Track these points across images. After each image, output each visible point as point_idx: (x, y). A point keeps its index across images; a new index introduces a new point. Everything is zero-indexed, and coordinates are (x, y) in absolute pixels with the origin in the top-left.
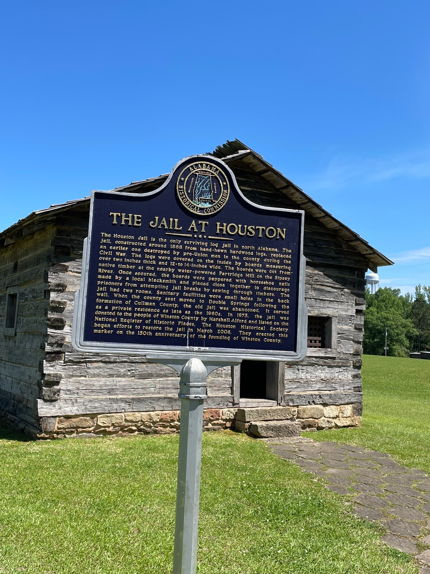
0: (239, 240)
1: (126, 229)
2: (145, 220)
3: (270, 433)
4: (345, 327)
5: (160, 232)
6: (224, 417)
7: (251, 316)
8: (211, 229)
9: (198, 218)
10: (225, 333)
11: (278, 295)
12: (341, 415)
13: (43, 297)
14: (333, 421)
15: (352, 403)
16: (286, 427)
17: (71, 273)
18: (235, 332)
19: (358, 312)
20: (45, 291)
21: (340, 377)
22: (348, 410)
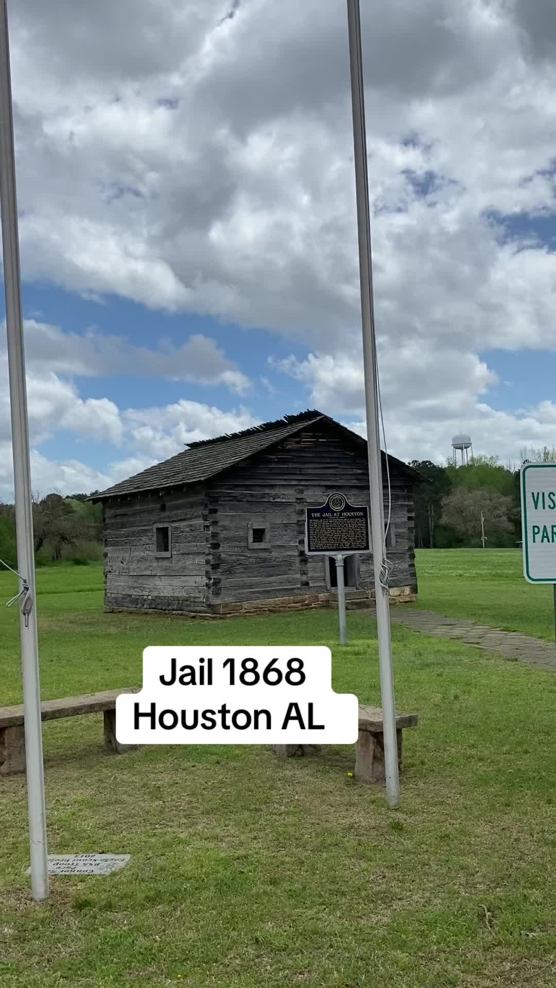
0: (349, 517)
1: (315, 518)
2: (321, 515)
3: (354, 607)
4: (401, 530)
5: (326, 518)
6: (322, 600)
7: (355, 540)
8: (340, 515)
9: (336, 512)
10: (347, 545)
11: (362, 533)
12: (402, 594)
13: (202, 530)
14: (397, 598)
15: (409, 585)
16: (364, 602)
17: (220, 513)
18: (350, 545)
19: (410, 518)
20: (204, 526)
21: (400, 567)
22: (407, 590)
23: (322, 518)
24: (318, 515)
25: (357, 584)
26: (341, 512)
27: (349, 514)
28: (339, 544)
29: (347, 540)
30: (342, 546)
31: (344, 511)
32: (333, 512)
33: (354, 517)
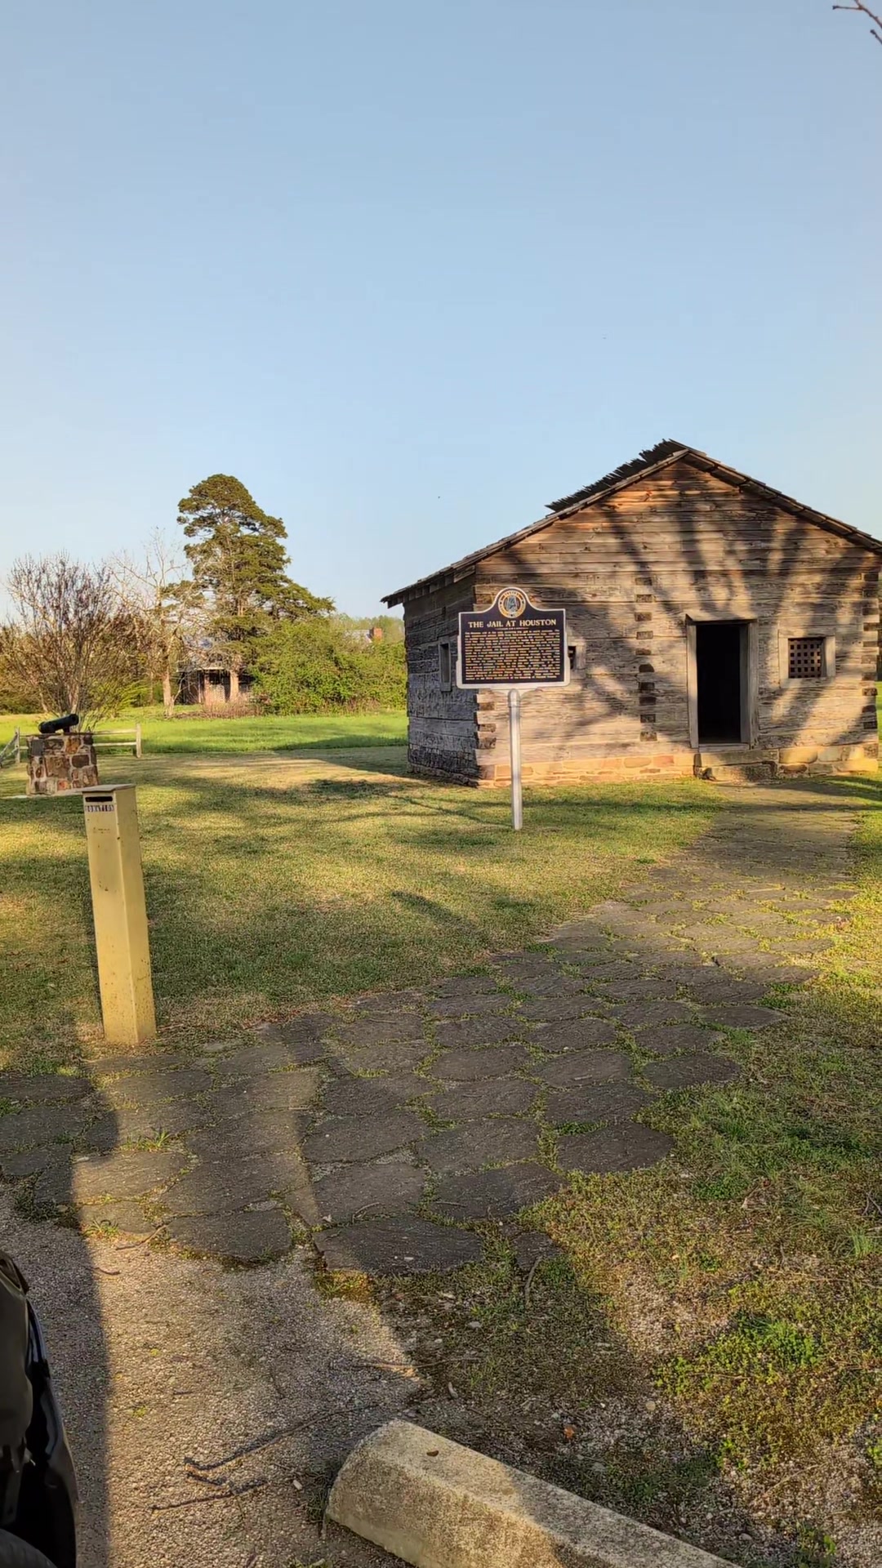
0: (531, 628)
2: (485, 625)
4: (849, 648)
8: (517, 625)
11: (553, 654)
12: (844, 758)
14: (834, 764)
15: (861, 743)
18: (532, 674)
21: (842, 711)
22: (856, 752)
23: (485, 629)
24: (480, 624)
25: (752, 740)
26: (518, 620)
27: (531, 623)
28: (514, 671)
29: (527, 666)
30: (518, 676)
31: (523, 617)
32: (504, 620)
33: (541, 628)
